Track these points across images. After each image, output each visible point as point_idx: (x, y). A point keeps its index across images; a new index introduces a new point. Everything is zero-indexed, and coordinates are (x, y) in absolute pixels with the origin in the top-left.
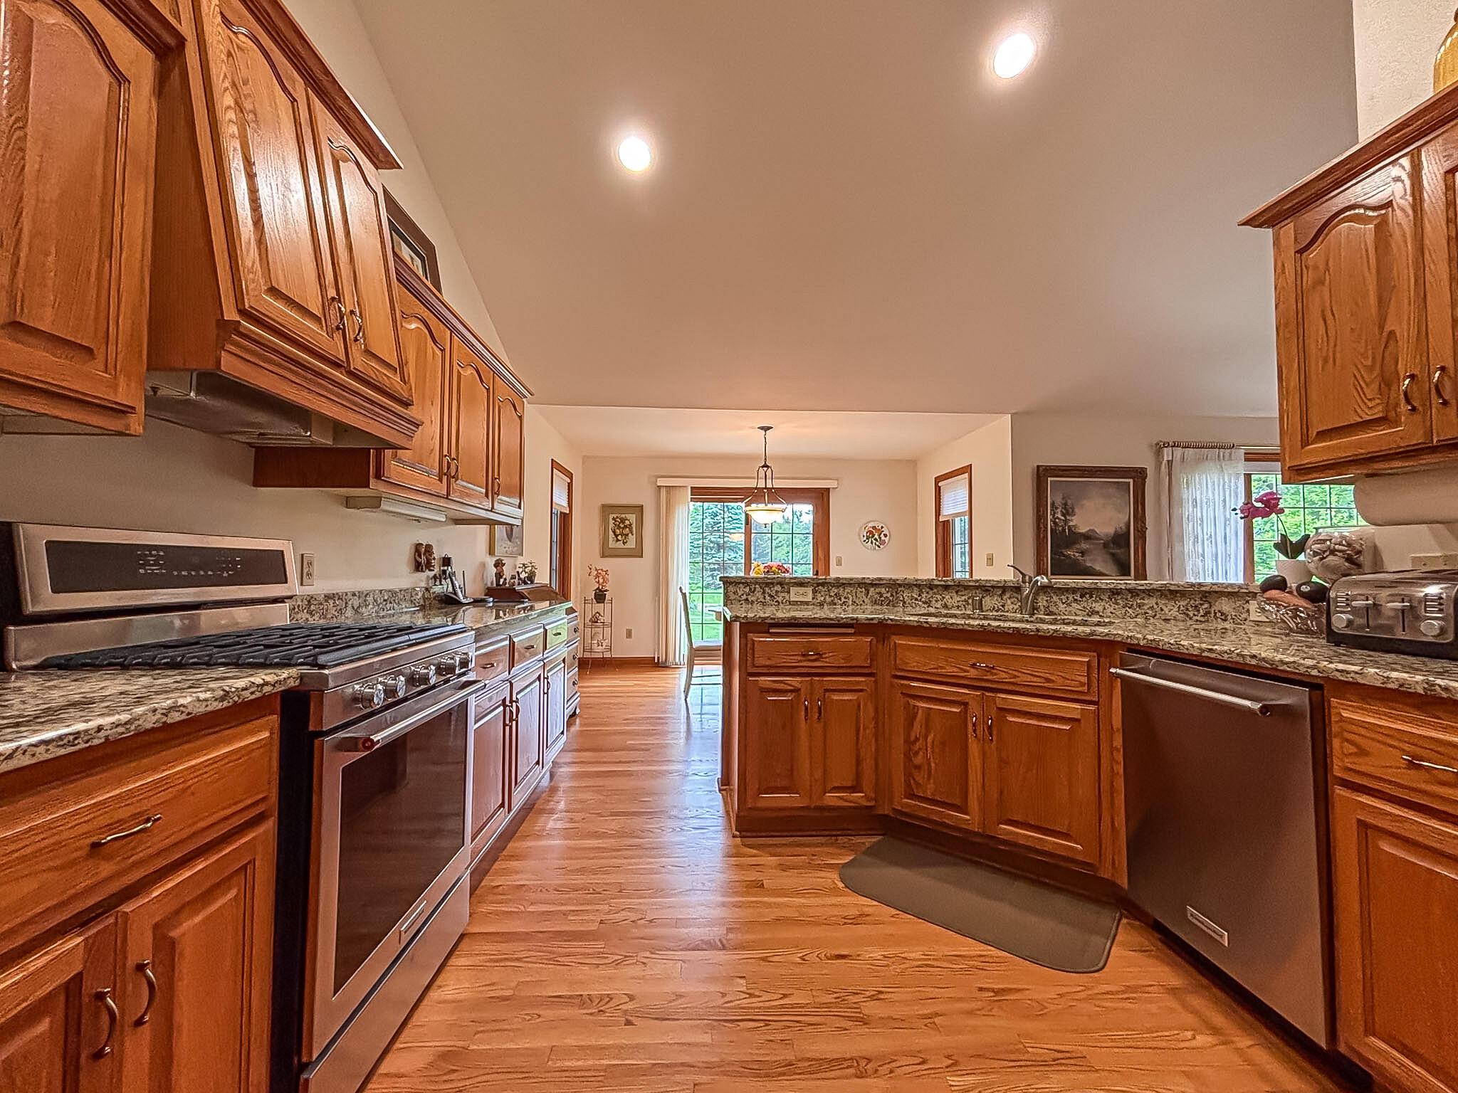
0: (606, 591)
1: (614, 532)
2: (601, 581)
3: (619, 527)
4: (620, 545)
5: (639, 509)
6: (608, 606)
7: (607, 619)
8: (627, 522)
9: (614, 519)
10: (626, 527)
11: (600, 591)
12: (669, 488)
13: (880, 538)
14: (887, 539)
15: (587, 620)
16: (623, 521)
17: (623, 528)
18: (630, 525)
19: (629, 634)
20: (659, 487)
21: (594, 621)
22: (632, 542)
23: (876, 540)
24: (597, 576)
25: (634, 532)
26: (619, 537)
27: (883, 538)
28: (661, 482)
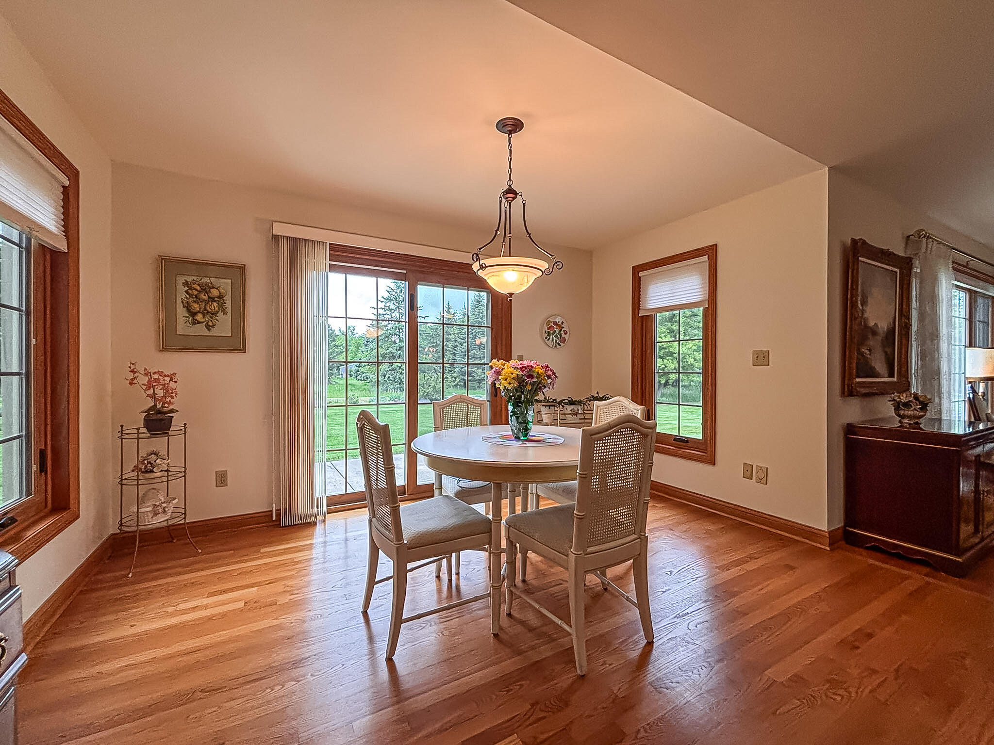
0: (172, 411)
1: (188, 308)
2: (160, 393)
3: (197, 299)
4: (200, 329)
5: (240, 271)
6: (176, 441)
7: (175, 462)
8: (215, 292)
9: (186, 284)
10: (212, 299)
11: (159, 412)
12: (296, 243)
13: (561, 335)
14: (566, 337)
15: (129, 466)
16: (206, 289)
17: (207, 302)
18: (221, 297)
19: (222, 479)
20: (276, 238)
21: (146, 468)
22: (223, 326)
23: (556, 336)
24: (150, 385)
25: (229, 310)
26: (199, 317)
27: (563, 335)
28: (279, 229)
